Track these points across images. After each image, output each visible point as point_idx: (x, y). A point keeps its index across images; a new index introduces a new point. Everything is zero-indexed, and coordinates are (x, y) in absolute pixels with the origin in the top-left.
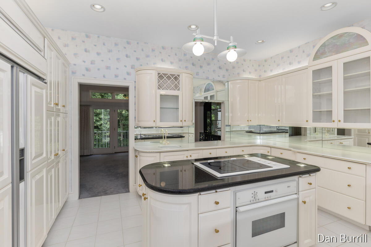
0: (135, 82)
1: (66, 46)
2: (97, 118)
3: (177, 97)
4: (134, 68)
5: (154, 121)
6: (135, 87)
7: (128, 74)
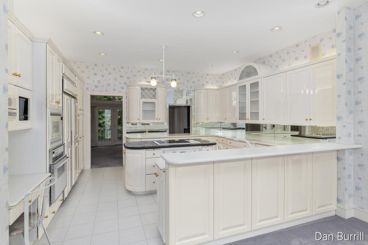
0: (127, 93)
1: (83, 72)
2: (100, 117)
3: (153, 103)
4: (126, 84)
5: (138, 119)
6: (127, 97)
7: (122, 88)
